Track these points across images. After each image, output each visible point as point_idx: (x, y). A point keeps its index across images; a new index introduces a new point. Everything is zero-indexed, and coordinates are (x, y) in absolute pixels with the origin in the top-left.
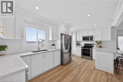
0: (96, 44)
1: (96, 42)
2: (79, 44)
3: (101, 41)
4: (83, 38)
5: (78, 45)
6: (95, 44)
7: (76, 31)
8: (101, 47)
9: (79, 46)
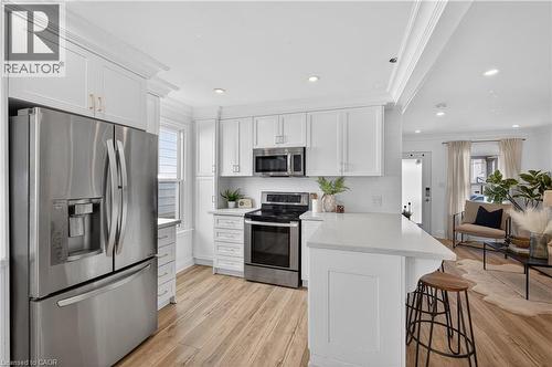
0: (320, 193)
1: (322, 180)
2: (234, 198)
3: (341, 180)
4: (257, 158)
5: (231, 204)
6: (315, 196)
7: (220, 113)
8: (340, 210)
9: (236, 207)
